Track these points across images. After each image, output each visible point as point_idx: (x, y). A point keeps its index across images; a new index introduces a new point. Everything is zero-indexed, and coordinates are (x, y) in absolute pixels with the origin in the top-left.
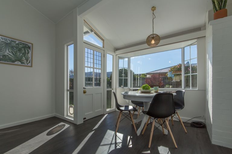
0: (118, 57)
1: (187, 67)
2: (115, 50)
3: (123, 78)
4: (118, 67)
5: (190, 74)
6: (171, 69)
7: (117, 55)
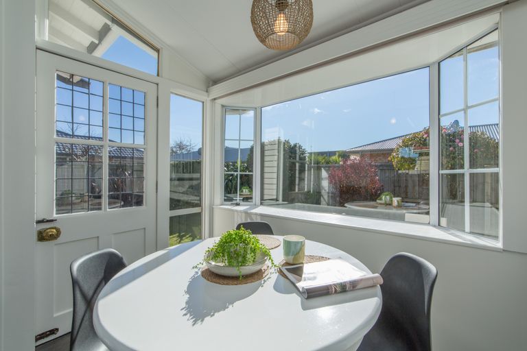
0: (223, 106)
1: (454, 136)
2: (211, 83)
3: (239, 173)
4: (223, 140)
5: (467, 171)
6: (403, 142)
7: (215, 99)
